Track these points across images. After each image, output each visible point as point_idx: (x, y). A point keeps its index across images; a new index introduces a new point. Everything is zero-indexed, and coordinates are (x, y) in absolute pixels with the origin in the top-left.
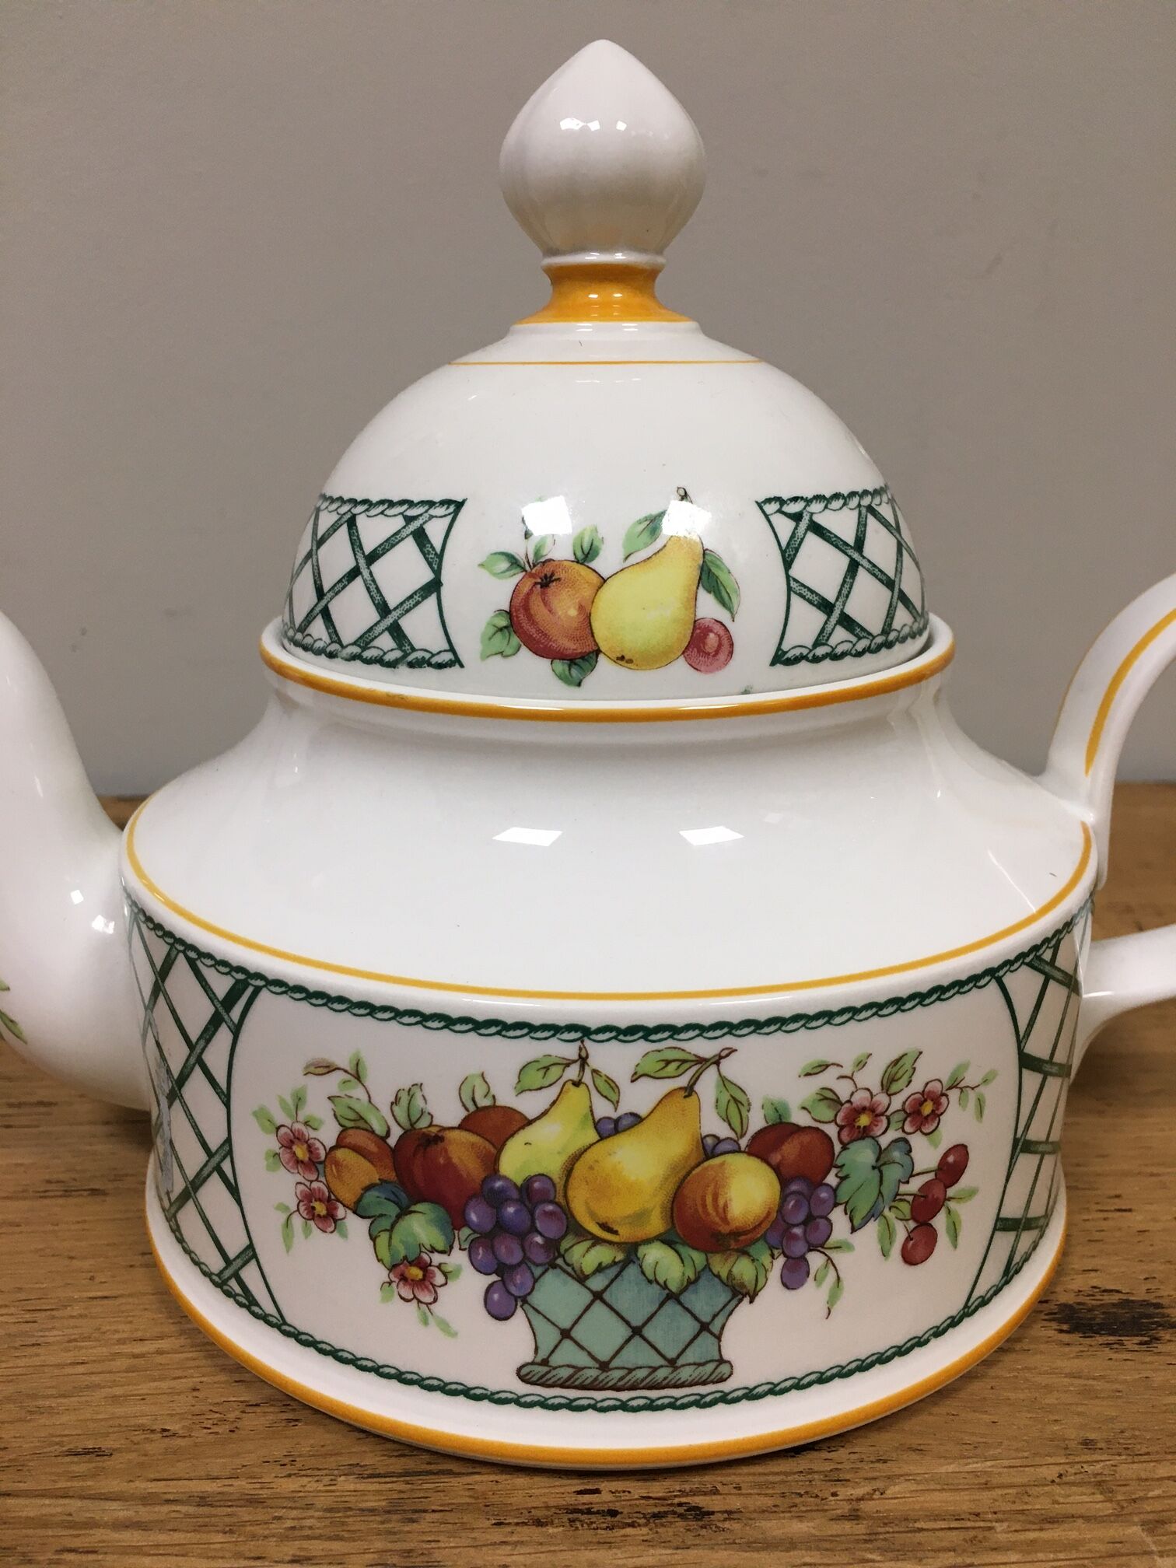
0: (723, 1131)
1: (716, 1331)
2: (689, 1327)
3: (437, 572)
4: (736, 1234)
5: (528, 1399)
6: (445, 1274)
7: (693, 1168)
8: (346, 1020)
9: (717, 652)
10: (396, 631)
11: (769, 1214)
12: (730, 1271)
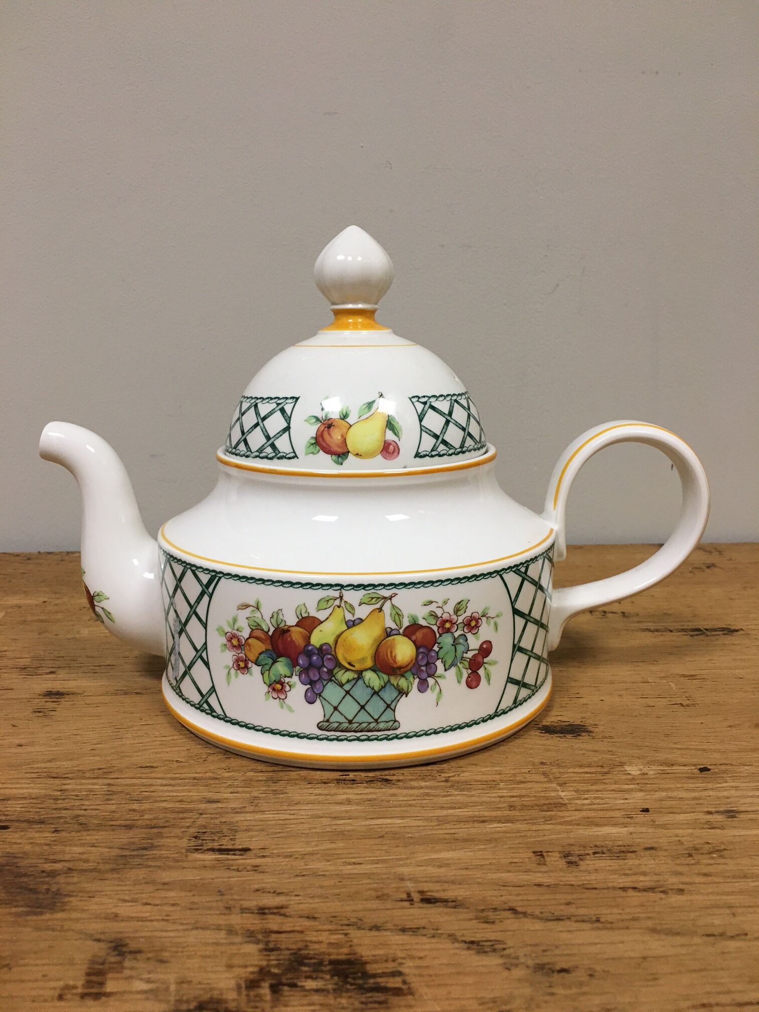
0: (394, 626)
1: (393, 708)
2: (382, 706)
3: (289, 424)
4: (400, 668)
5: (321, 737)
6: (290, 686)
7: (383, 640)
8: (254, 586)
9: (393, 453)
10: (273, 446)
11: (412, 660)
12: (398, 683)
